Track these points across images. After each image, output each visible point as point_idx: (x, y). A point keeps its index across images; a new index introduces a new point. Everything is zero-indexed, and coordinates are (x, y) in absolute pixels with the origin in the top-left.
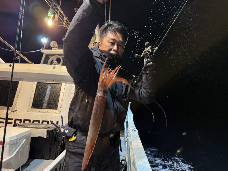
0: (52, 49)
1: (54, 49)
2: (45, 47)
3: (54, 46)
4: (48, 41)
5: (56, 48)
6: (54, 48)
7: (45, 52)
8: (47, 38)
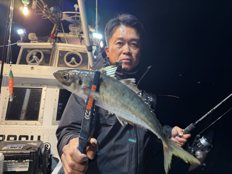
0: (31, 42)
1: (33, 42)
2: (21, 40)
3: (32, 38)
4: (25, 33)
5: (35, 40)
6: (33, 40)
7: (22, 46)
8: (24, 29)
